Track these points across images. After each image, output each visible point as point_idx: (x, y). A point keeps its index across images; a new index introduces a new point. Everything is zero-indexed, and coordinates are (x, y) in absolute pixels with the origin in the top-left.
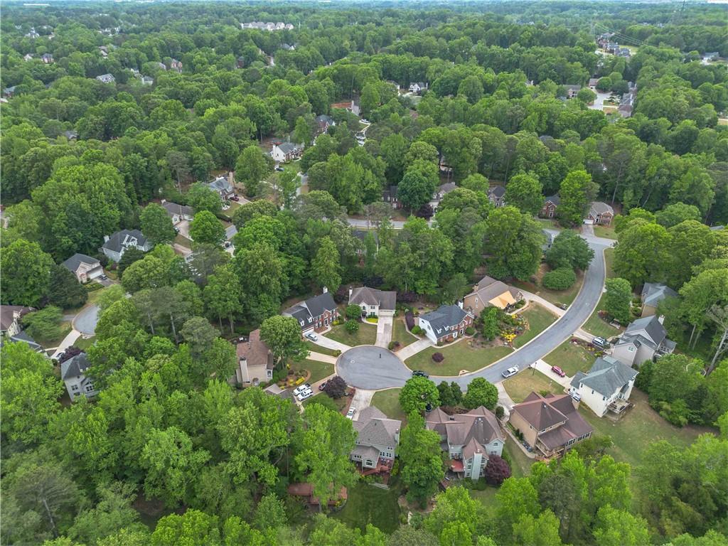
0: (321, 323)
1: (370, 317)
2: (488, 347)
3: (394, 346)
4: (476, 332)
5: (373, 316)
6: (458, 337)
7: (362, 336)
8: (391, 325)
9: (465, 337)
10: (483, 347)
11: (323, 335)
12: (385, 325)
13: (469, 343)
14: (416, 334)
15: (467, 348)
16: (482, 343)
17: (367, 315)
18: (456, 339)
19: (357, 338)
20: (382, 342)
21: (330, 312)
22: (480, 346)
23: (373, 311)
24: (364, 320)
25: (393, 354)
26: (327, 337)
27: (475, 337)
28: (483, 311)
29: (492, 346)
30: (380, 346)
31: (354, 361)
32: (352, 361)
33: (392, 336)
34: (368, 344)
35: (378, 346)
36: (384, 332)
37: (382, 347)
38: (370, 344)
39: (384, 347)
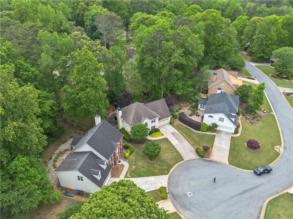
0: (113, 162)
1: (152, 132)
2: (260, 119)
8: (177, 132)
12: (172, 134)
13: (248, 122)
14: (207, 132)
15: (251, 126)
19: (163, 162)
23: (153, 125)
25: (211, 161)
26: (132, 177)
29: (262, 117)
30: (191, 159)
31: (191, 192)
32: (188, 193)
33: (189, 142)
34: (178, 162)
35: (188, 159)
36: (179, 142)
37: (192, 159)
38: (180, 161)
39: (195, 158)
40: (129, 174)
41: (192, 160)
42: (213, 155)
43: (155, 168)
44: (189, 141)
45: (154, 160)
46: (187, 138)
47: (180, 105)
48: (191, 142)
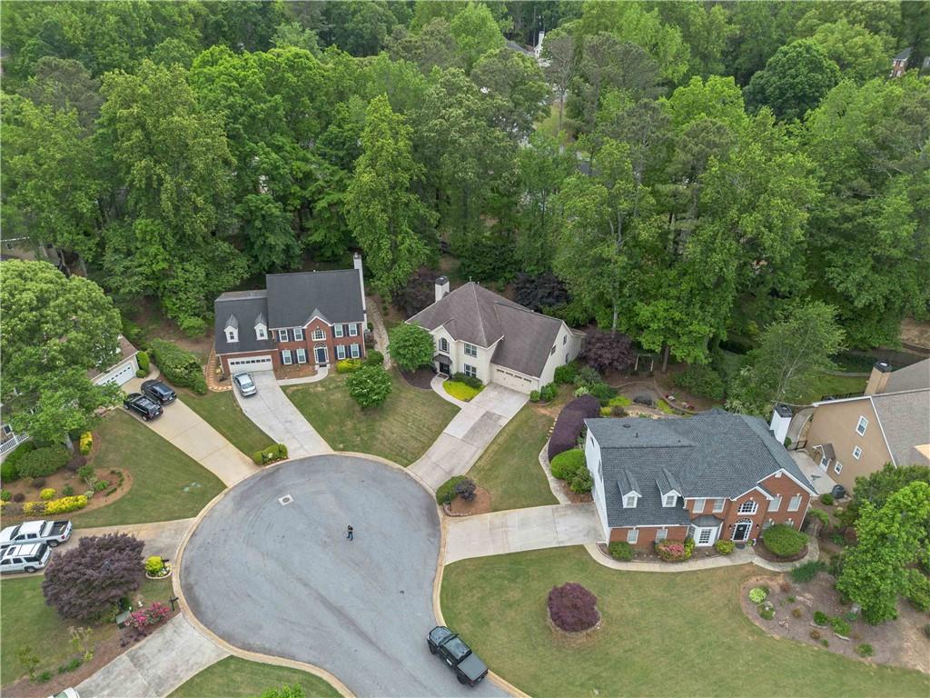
0: (301, 352)
1: (458, 378)
2: (841, 644)
3: (459, 496)
4: (813, 553)
5: (471, 381)
6: (716, 551)
7: (392, 427)
8: (504, 422)
9: (749, 557)
10: (815, 636)
11: (284, 388)
12: (488, 415)
13: (756, 595)
14: (559, 477)
15: (736, 611)
16: (820, 618)
17: (453, 370)
18: (699, 554)
19: (371, 430)
20: (436, 465)
21: (339, 328)
22: (802, 629)
23: (469, 360)
24: (438, 385)
25: (434, 523)
26: (291, 397)
27: (805, 575)
28: (875, 482)
29: (867, 651)
30: (418, 480)
31: (291, 500)
32: (289, 496)
33: (481, 457)
34: (391, 459)
35: (413, 475)
36: (466, 436)
37: (422, 482)
38: (395, 461)
39: (428, 488)
40: (295, 388)
41: (416, 482)
42: (463, 521)
43: (342, 423)
44: (485, 457)
45: (365, 415)
46: (495, 447)
47: (667, 397)
48: (483, 460)
